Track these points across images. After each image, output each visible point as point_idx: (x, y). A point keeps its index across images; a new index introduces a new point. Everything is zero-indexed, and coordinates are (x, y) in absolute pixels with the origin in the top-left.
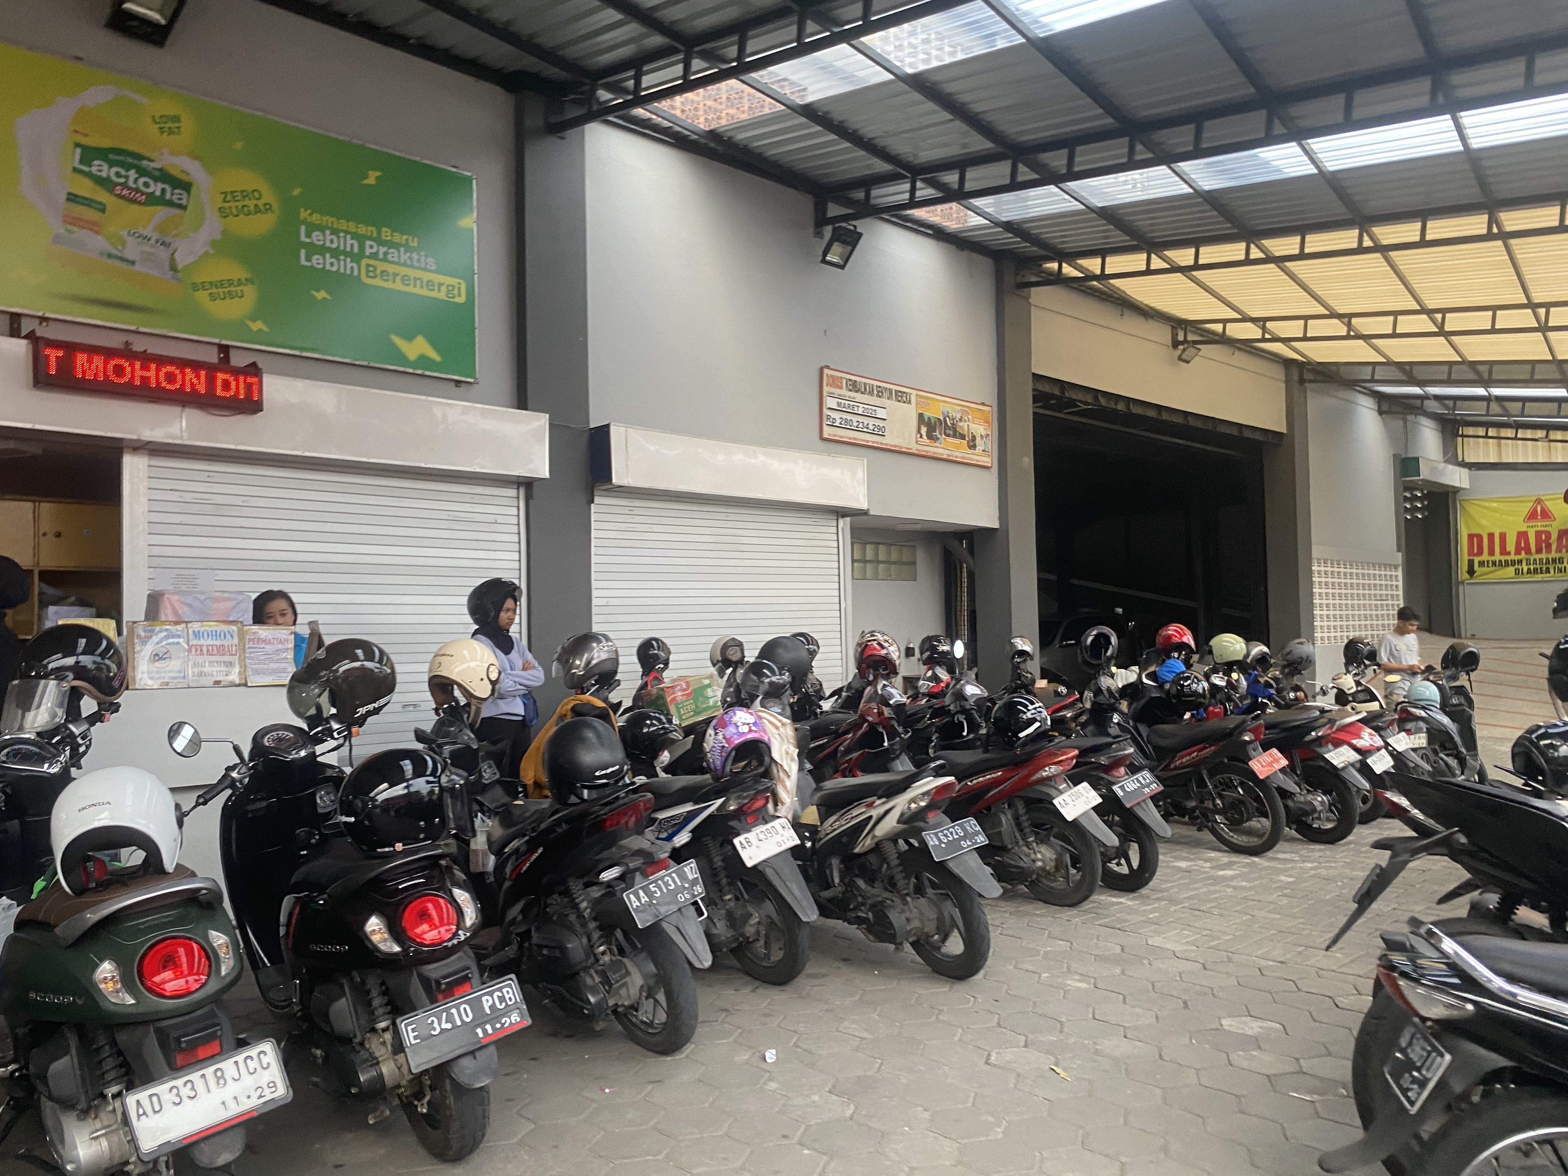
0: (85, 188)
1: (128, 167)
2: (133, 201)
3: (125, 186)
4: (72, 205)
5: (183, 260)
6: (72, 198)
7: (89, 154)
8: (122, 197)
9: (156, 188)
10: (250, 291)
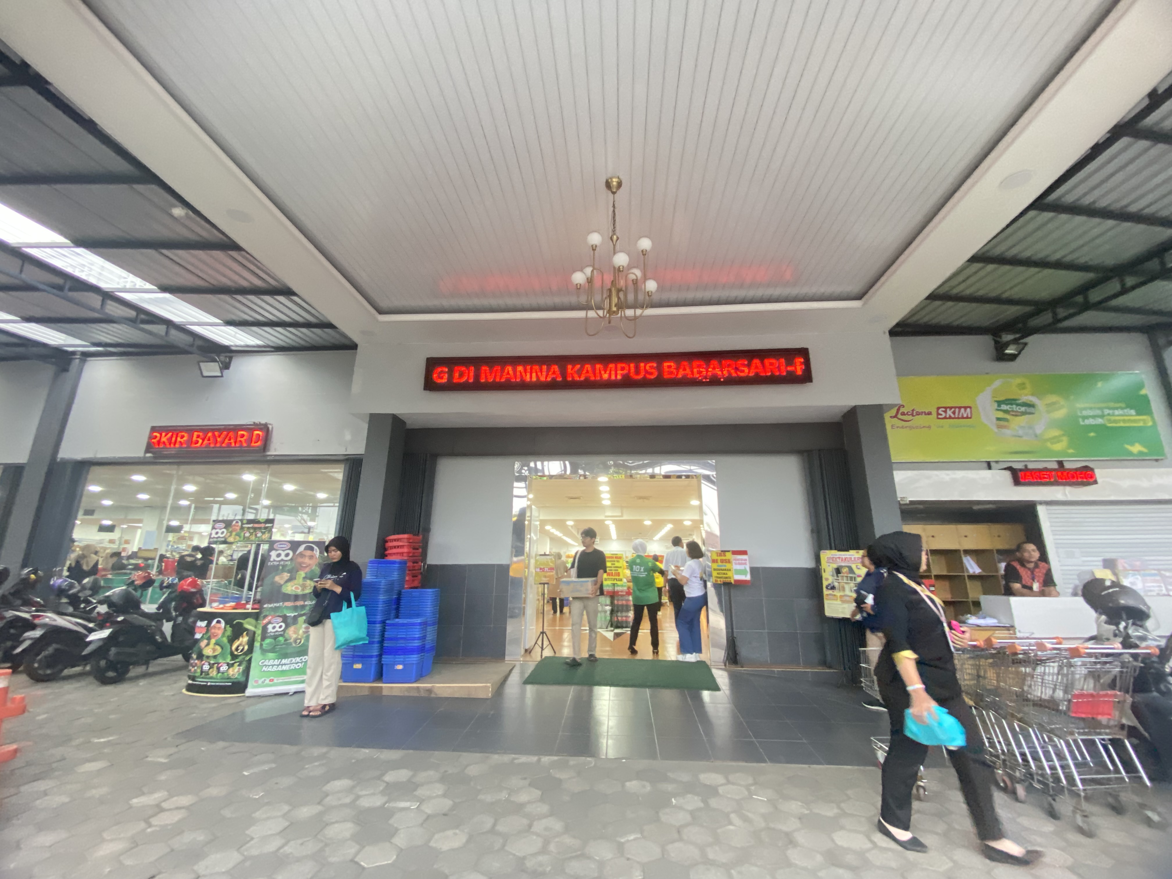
0: (1001, 415)
1: (1012, 404)
2: (1016, 416)
3: (1013, 411)
4: (998, 422)
5: (1038, 432)
6: (998, 419)
7: (999, 403)
8: (1013, 415)
9: (1023, 409)
10: (1065, 439)
